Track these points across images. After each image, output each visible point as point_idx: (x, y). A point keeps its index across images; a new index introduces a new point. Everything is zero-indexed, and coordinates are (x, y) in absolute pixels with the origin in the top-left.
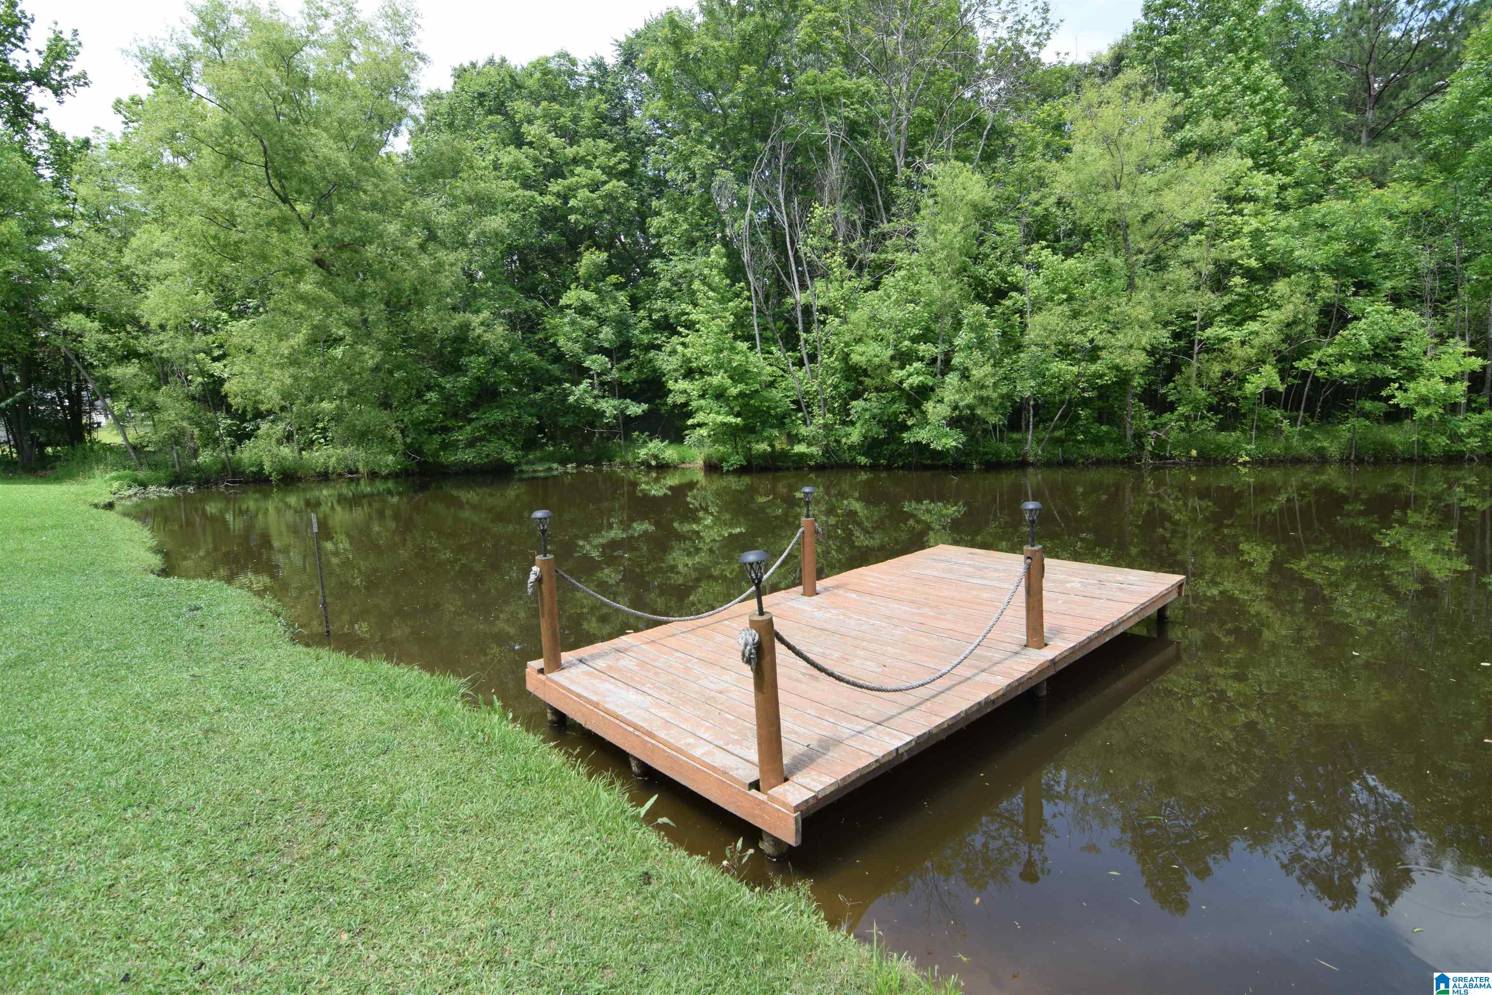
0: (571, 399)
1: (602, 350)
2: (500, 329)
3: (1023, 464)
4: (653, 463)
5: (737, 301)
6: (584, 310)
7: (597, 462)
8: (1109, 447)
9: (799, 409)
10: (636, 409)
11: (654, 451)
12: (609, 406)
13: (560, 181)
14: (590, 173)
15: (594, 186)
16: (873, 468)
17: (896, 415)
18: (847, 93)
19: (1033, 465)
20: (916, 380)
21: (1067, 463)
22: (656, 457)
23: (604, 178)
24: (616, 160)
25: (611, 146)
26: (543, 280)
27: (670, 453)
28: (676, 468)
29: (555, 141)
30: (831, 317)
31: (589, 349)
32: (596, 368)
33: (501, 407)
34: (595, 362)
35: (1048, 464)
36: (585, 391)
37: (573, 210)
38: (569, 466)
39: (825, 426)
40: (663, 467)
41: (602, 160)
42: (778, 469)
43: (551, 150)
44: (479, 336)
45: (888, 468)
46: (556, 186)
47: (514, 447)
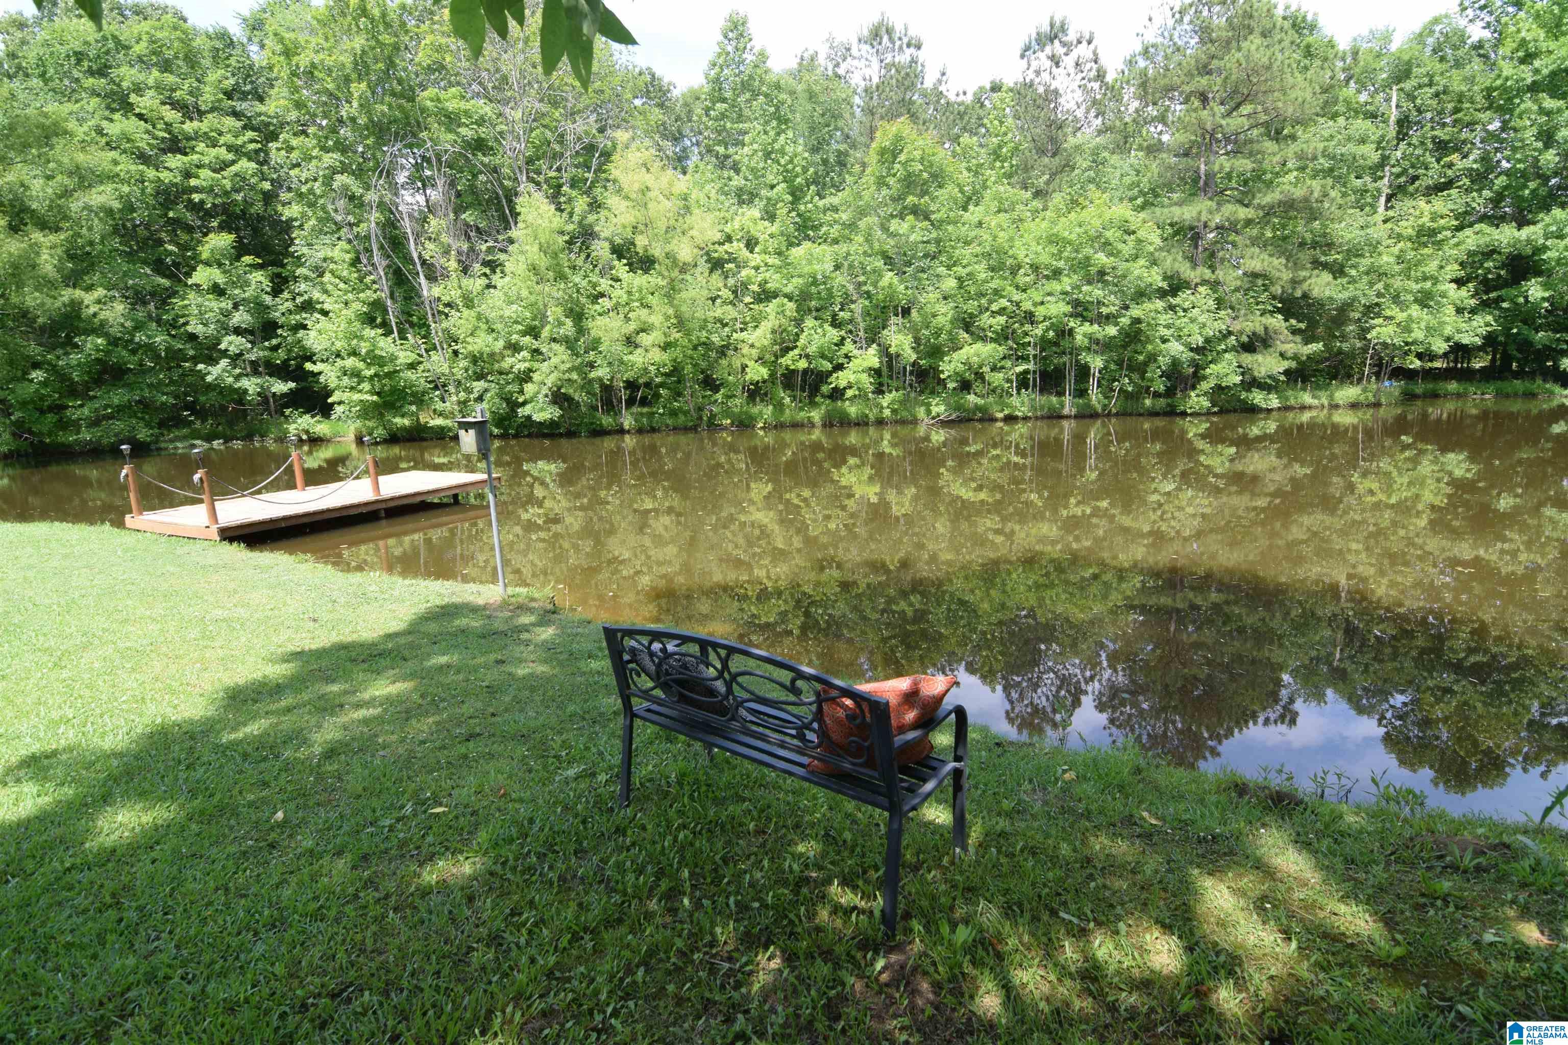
0: (209, 379)
1: (238, 331)
2: (120, 307)
3: (621, 431)
4: (304, 437)
5: (368, 292)
6: (218, 291)
7: (249, 437)
8: (682, 418)
9: (436, 388)
10: (281, 387)
11: (305, 426)
12: (250, 385)
13: (179, 156)
14: (214, 152)
15: (222, 166)
16: (503, 437)
17: (511, 393)
18: (467, 113)
19: (628, 432)
20: (523, 366)
21: (653, 430)
22: (307, 432)
23: (230, 156)
24: (246, 139)
25: (239, 124)
26: (170, 253)
27: (321, 428)
28: (328, 441)
29: (171, 115)
30: (453, 312)
31: (225, 329)
32: (233, 350)
33: (129, 386)
34: (232, 343)
35: (640, 431)
36: (224, 370)
37: (196, 190)
38: (215, 443)
39: (459, 402)
40: (315, 441)
41: (228, 138)
42: (423, 439)
43: (166, 124)
44: (95, 315)
45: (516, 436)
46: (175, 161)
47: (148, 425)
